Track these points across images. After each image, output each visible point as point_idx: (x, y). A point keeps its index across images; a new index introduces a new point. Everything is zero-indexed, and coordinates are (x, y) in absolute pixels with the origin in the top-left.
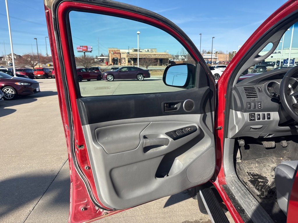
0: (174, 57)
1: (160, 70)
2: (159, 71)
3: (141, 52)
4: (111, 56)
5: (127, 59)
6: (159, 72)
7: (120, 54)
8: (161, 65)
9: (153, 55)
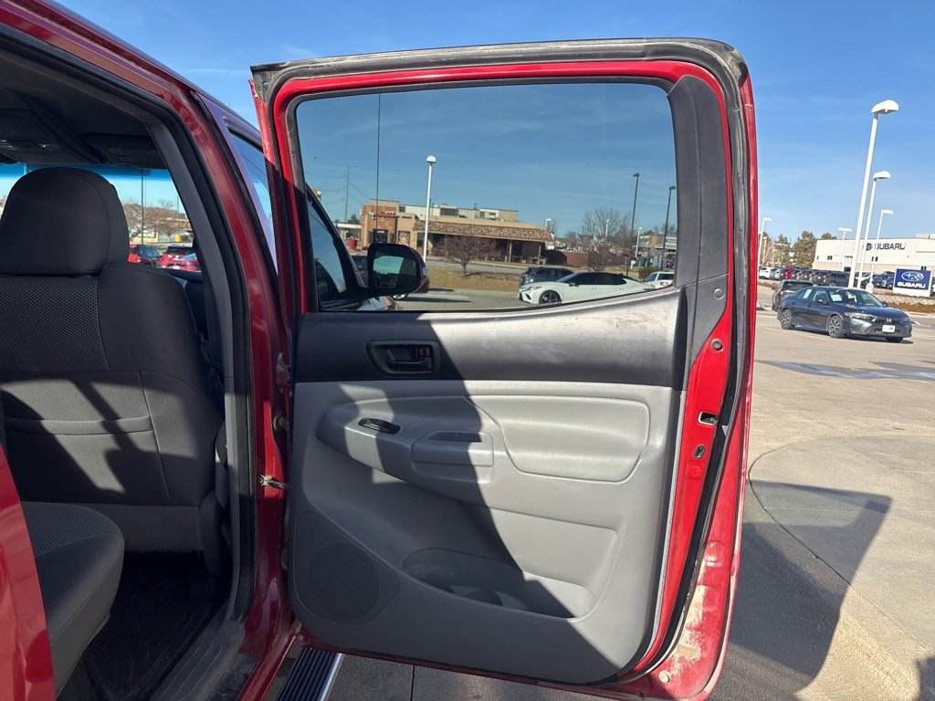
0: (575, 240)
1: (506, 274)
2: (503, 276)
3: (464, 217)
4: (369, 225)
5: (416, 236)
6: (500, 282)
7: (394, 220)
8: (517, 260)
9: (493, 229)
